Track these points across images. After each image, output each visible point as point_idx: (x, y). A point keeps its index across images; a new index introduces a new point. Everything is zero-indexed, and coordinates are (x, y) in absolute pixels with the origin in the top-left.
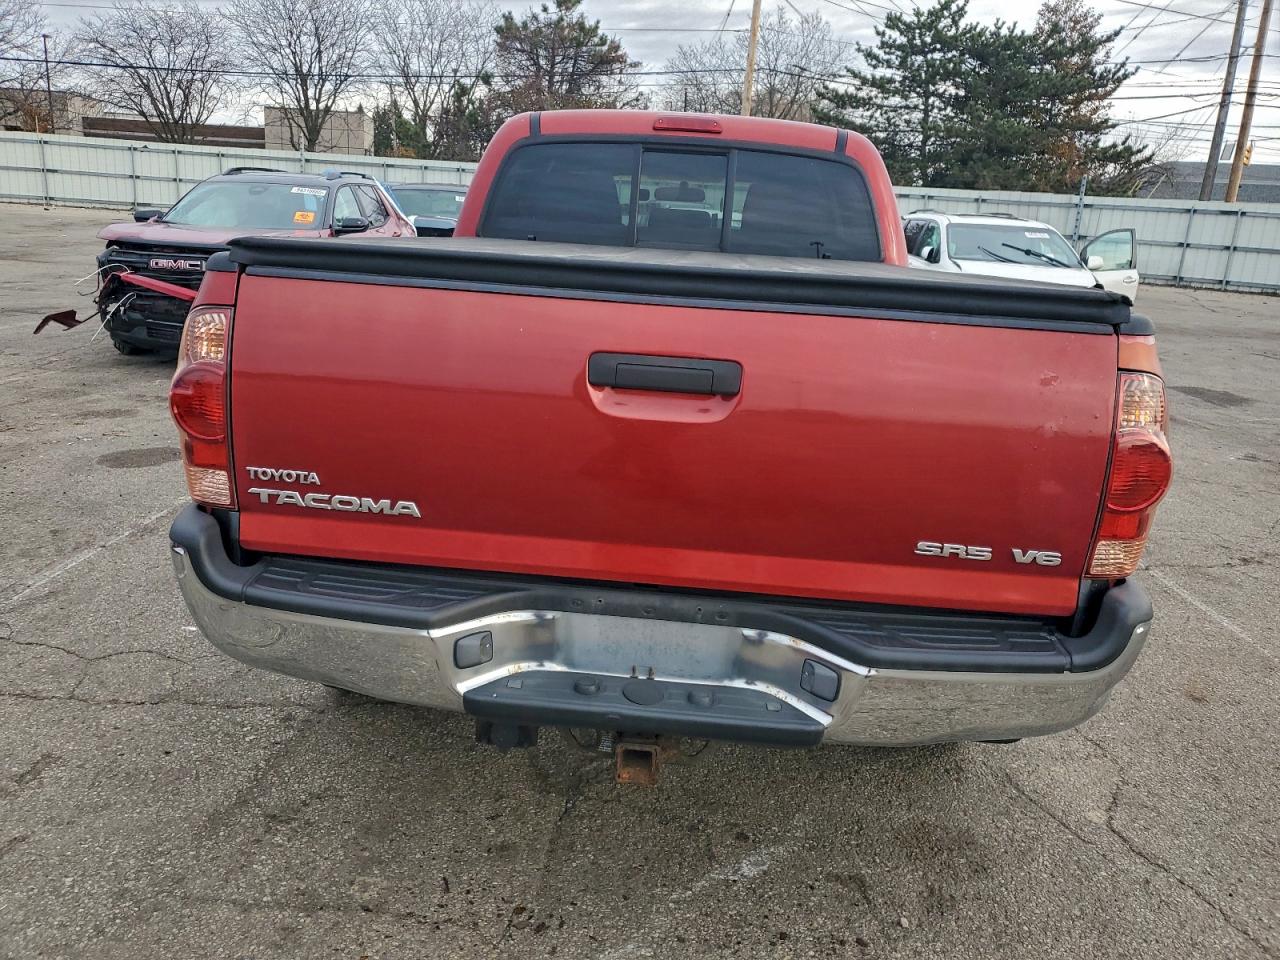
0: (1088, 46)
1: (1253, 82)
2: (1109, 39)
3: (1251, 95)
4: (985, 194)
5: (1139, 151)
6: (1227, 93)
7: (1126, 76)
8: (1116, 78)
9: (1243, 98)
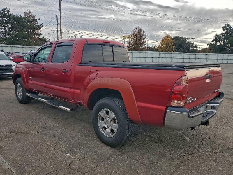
0: (35, 21)
1: (61, 29)
2: (38, 20)
3: (61, 31)
4: (24, 46)
5: (47, 39)
6: (57, 30)
7: (42, 26)
8: (41, 26)
9: (60, 31)
